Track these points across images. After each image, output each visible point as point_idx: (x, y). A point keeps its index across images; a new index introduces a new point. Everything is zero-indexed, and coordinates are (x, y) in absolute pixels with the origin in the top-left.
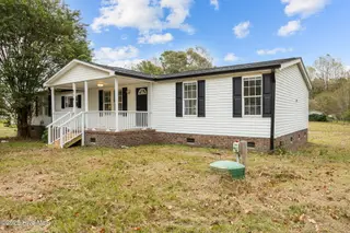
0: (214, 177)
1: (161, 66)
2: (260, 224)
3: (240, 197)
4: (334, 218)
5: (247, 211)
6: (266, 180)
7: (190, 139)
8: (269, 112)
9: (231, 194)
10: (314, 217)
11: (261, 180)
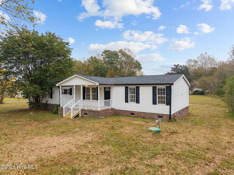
0: (151, 133)
1: (102, 59)
2: (166, 146)
3: (160, 139)
4: (186, 145)
5: (162, 143)
6: (168, 134)
7: (132, 113)
8: (169, 103)
9: (157, 139)
10: (180, 144)
11: (166, 134)
